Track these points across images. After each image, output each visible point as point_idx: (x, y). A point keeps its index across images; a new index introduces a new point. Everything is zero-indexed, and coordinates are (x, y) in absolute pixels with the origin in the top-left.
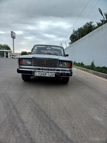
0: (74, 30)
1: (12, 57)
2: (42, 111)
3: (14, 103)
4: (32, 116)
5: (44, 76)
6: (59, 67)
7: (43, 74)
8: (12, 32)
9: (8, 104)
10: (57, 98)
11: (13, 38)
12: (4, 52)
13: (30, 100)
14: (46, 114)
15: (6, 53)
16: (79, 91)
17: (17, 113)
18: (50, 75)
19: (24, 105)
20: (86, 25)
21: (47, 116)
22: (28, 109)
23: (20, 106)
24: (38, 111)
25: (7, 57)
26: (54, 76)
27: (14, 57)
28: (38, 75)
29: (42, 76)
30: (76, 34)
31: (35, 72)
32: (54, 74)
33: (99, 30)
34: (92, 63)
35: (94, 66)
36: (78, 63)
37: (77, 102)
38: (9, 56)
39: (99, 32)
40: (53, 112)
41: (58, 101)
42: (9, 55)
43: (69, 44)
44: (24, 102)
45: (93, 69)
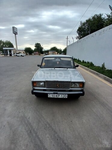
0: (81, 22)
1: (16, 55)
2: (60, 138)
3: (35, 130)
4: (54, 145)
5: (57, 97)
6: (71, 88)
7: (56, 96)
8: (13, 28)
9: (31, 132)
10: (71, 121)
11: (15, 34)
12: (7, 50)
13: (48, 125)
14: (64, 142)
15: (9, 51)
16: (91, 109)
17: (41, 141)
18: (63, 96)
19: (44, 132)
20: (95, 16)
21: (65, 144)
22: (48, 137)
23: (41, 133)
24: (57, 139)
25: (11, 55)
26: (67, 97)
27: (18, 55)
28: (51, 97)
29: (55, 97)
30: (84, 26)
31: (48, 94)
32: (67, 95)
33: (110, 28)
34: (102, 65)
35: (105, 69)
36: (87, 62)
37: (89, 125)
38: (13, 55)
39: (110, 30)
40: (69, 140)
41: (73, 126)
42: (12, 53)
43: (77, 38)
44: (43, 128)
45: (103, 73)
